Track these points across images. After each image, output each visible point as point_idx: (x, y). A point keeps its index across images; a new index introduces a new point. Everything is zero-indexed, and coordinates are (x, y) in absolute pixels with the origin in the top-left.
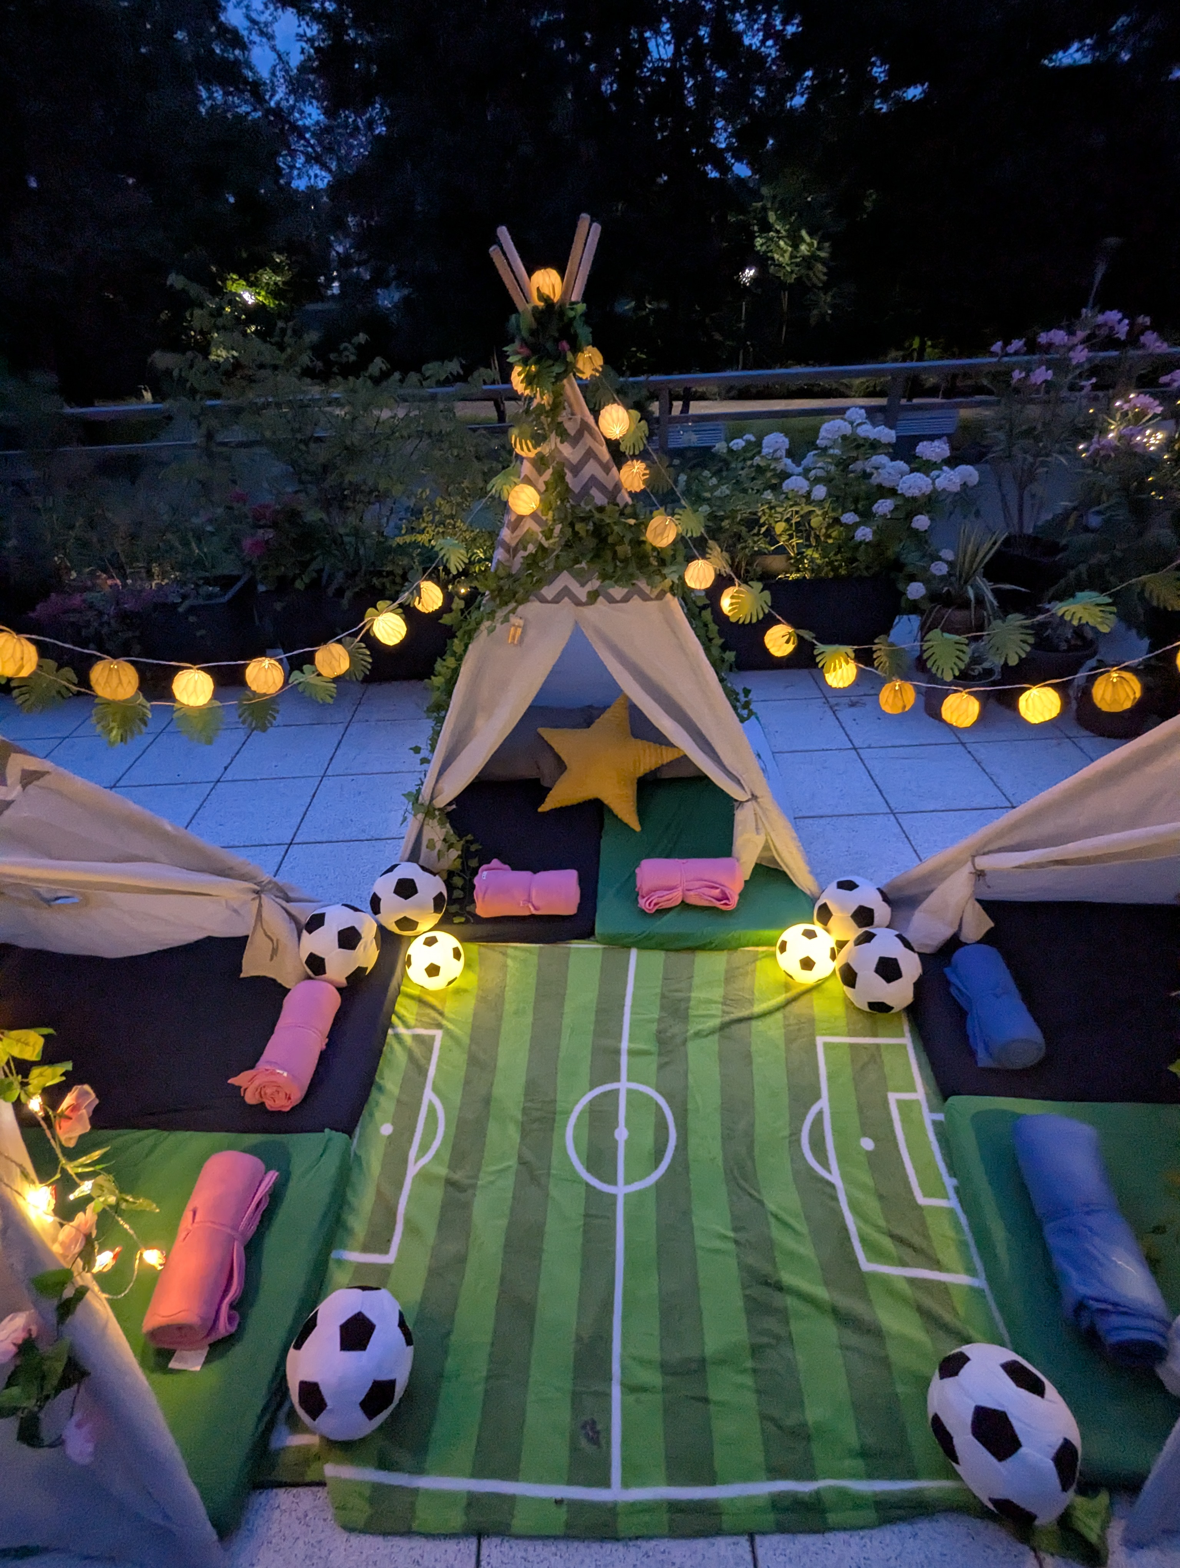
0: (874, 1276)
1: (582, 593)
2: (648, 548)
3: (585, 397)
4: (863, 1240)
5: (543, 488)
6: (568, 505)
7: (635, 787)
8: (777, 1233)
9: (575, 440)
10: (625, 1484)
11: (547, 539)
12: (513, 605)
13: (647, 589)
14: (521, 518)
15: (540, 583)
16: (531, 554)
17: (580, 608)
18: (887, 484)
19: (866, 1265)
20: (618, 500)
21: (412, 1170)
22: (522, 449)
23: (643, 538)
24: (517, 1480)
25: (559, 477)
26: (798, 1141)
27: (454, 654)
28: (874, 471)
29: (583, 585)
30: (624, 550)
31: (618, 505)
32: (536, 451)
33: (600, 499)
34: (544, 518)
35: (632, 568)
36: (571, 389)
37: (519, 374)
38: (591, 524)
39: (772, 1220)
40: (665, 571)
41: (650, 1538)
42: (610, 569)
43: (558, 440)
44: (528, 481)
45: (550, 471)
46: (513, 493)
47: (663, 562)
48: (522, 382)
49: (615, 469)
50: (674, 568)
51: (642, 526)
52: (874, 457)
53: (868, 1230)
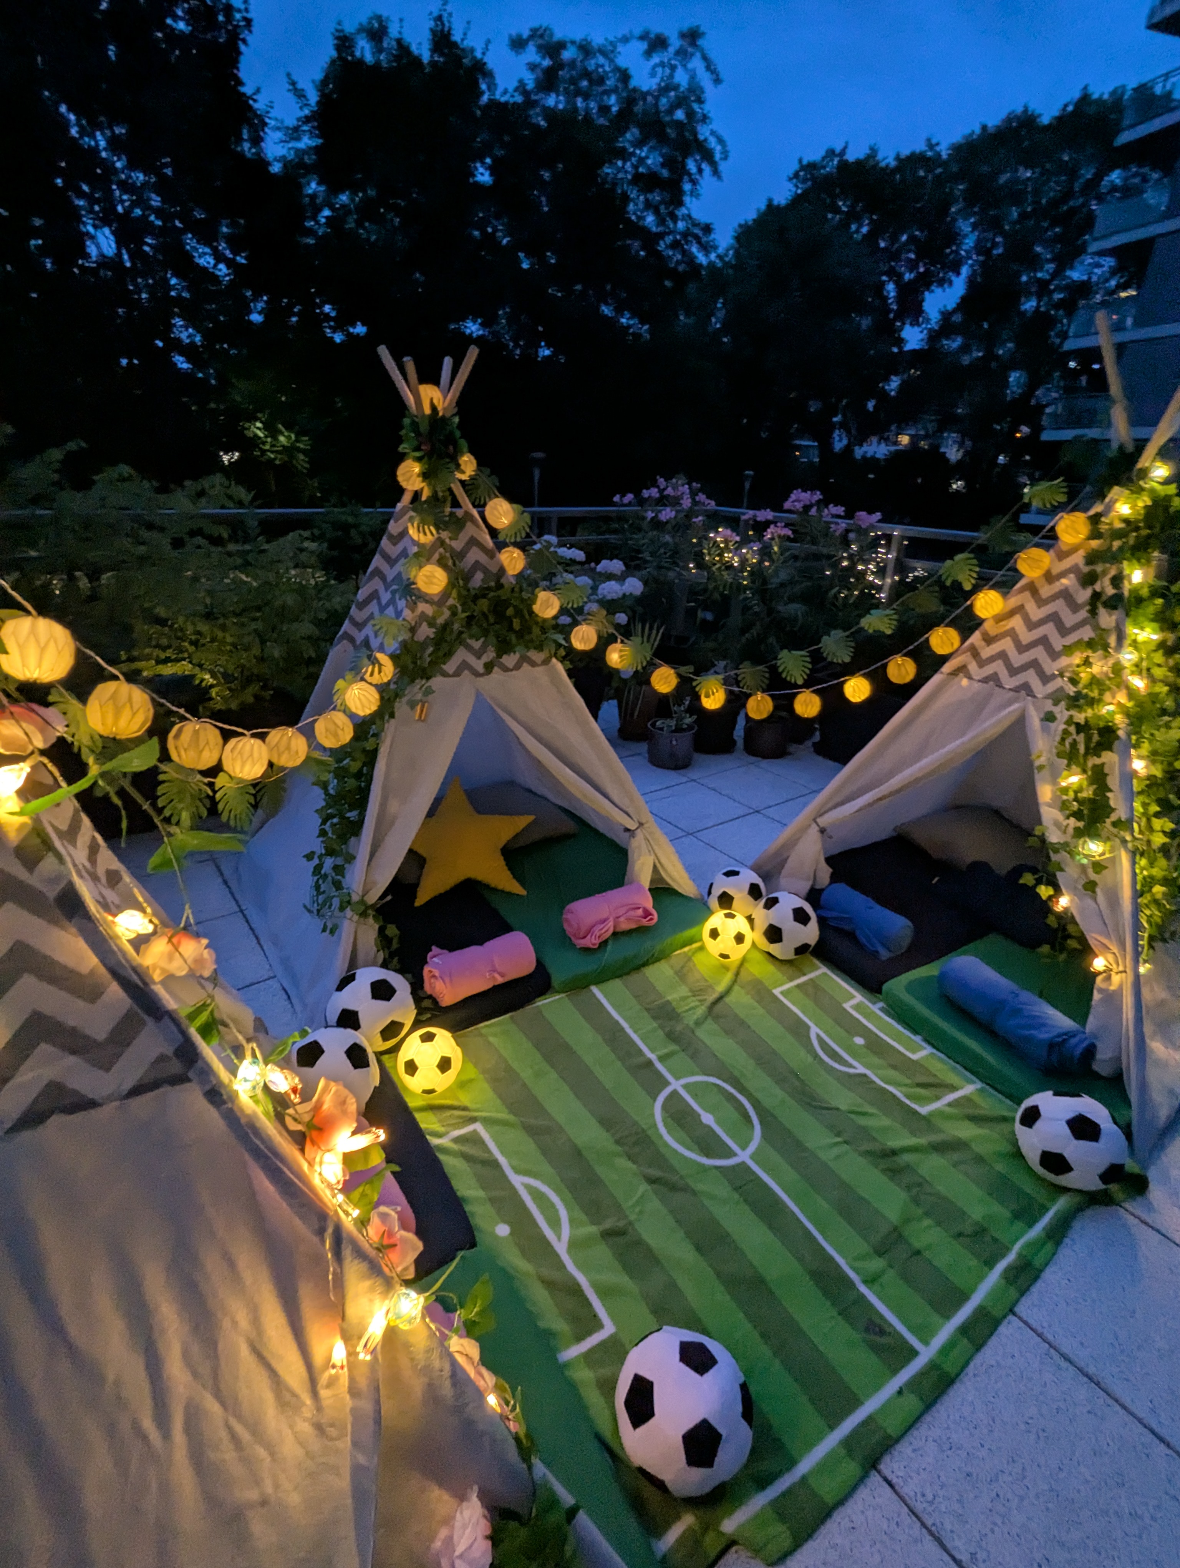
0: (931, 1114)
1: (479, 666)
2: (536, 619)
4: (908, 1097)
7: (501, 858)
8: (862, 1121)
10: (926, 1343)
12: (423, 681)
13: (535, 657)
14: (426, 597)
15: (442, 659)
17: (479, 679)
19: (924, 1110)
20: (505, 582)
21: (561, 1248)
23: (531, 612)
24: (863, 1403)
26: (821, 1059)
29: (479, 657)
31: (504, 586)
36: (456, 486)
39: (852, 1116)
41: (967, 1363)
49: (497, 553)
50: (561, 635)
51: (530, 600)
53: (904, 1089)
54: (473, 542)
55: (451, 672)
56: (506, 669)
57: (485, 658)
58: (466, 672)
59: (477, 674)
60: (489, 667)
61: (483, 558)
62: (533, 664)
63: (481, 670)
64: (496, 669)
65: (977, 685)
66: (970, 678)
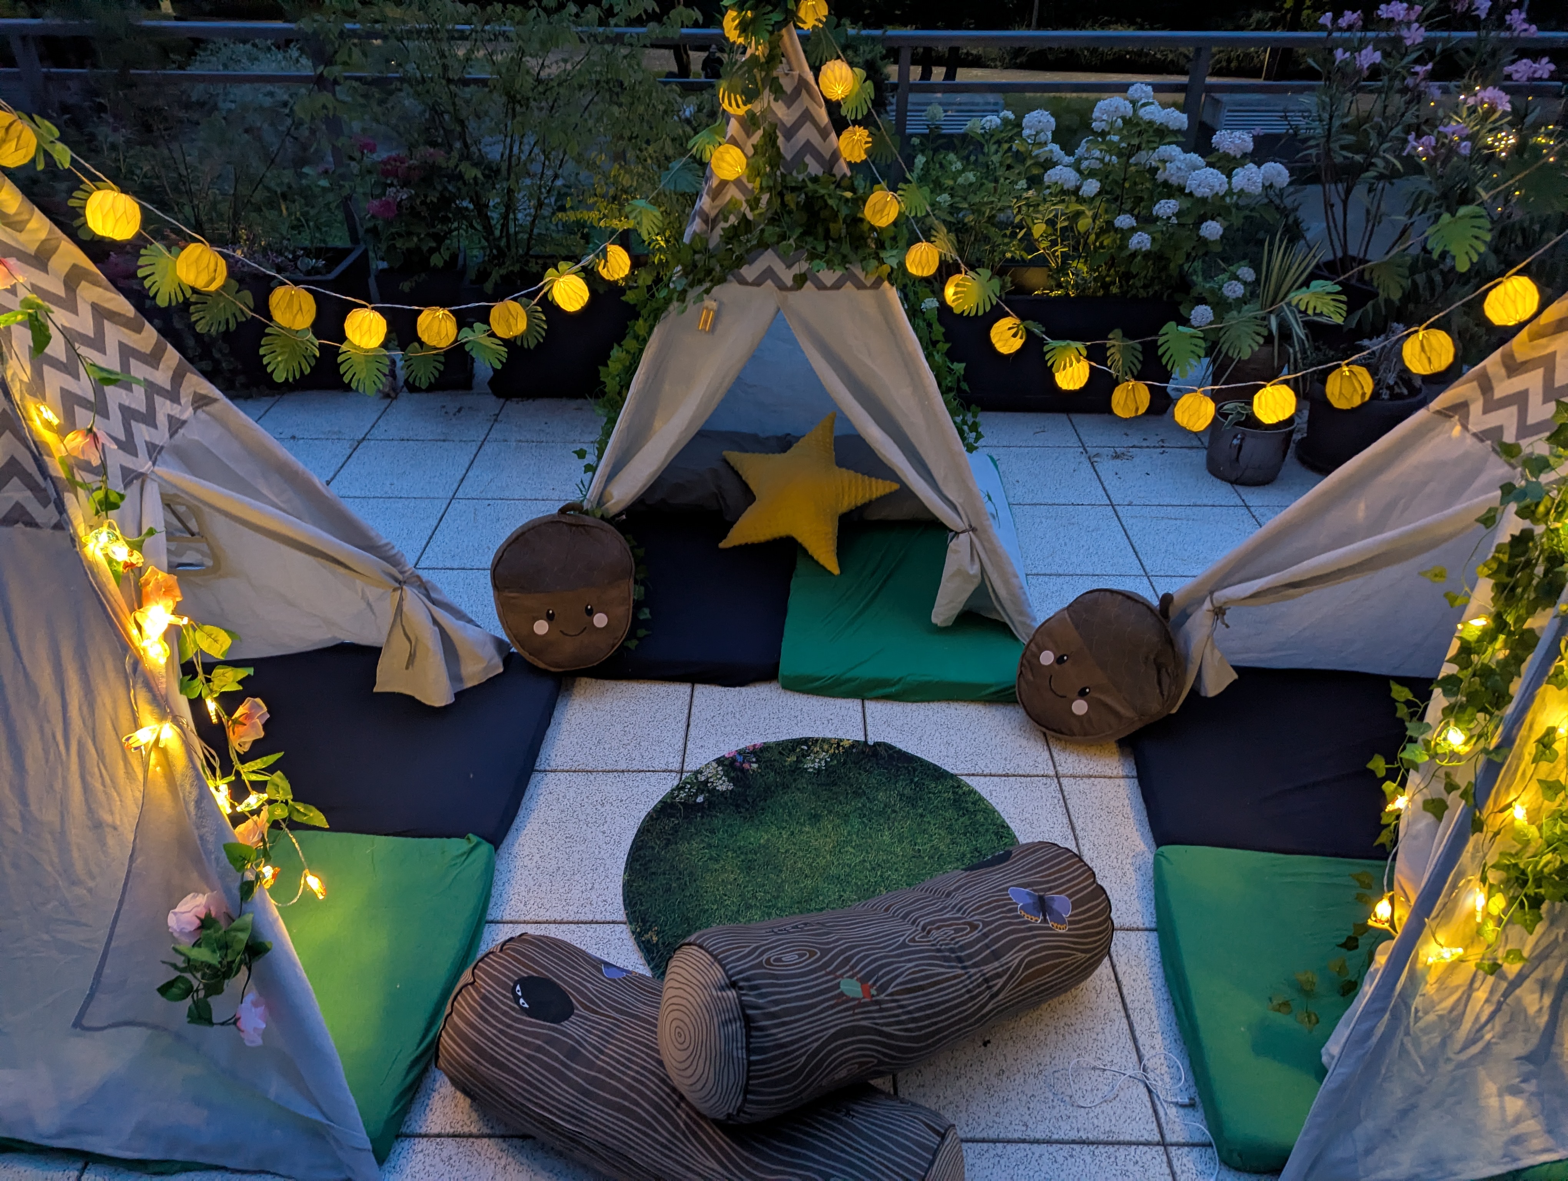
1: (787, 277)
2: (865, 227)
3: (805, 52)
5: (750, 151)
6: (778, 173)
7: (837, 523)
9: (790, 100)
11: (752, 210)
12: (707, 285)
13: (861, 275)
14: (724, 183)
15: (740, 261)
16: (733, 226)
17: (784, 293)
18: (1174, 181)
20: (835, 171)
22: (730, 104)
23: (860, 215)
25: (770, 139)
27: (636, 337)
28: (1160, 165)
29: (789, 267)
30: (838, 228)
31: (834, 176)
32: (746, 108)
33: (814, 168)
34: (750, 186)
35: (846, 249)
36: (791, 40)
37: (733, 20)
38: (803, 196)
40: (883, 254)
42: (821, 248)
43: (772, 98)
44: (734, 142)
45: (760, 132)
46: (716, 154)
47: (881, 245)
48: (735, 29)
49: (833, 135)
50: (894, 252)
51: (862, 200)
52: (1162, 148)
54: (807, 116)
55: (750, 280)
56: (821, 286)
57: (796, 269)
58: (769, 282)
59: (782, 287)
60: (800, 280)
61: (816, 139)
62: (860, 286)
63: (789, 282)
64: (808, 284)
65: (1470, 440)
66: (1465, 427)
